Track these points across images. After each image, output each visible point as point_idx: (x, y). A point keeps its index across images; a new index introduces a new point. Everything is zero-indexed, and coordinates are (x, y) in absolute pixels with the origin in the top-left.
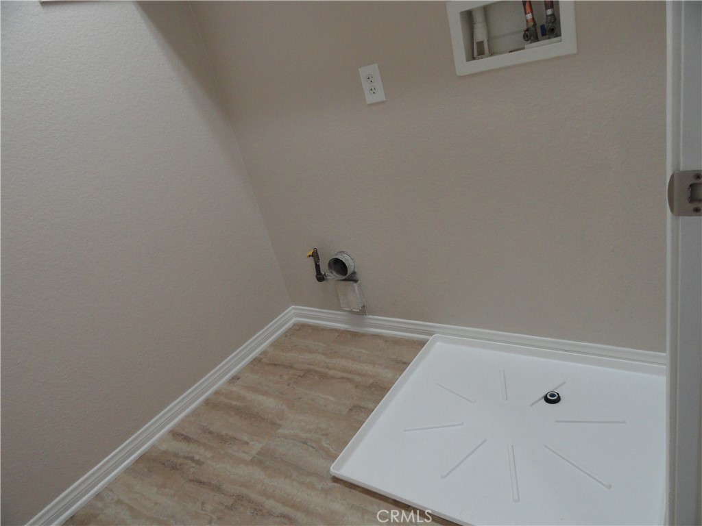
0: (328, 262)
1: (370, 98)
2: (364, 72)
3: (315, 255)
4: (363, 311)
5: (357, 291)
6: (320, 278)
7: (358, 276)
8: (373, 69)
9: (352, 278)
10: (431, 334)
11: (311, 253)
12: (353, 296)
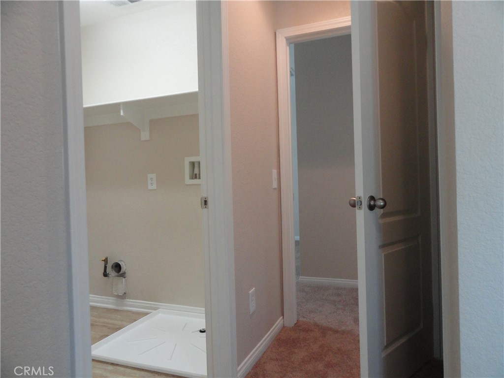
0: (112, 264)
1: (150, 187)
2: (150, 176)
3: (106, 261)
4: (124, 296)
5: (124, 283)
6: (105, 275)
7: (127, 275)
8: (153, 176)
9: (123, 275)
10: (156, 309)
11: (104, 259)
12: (121, 285)
